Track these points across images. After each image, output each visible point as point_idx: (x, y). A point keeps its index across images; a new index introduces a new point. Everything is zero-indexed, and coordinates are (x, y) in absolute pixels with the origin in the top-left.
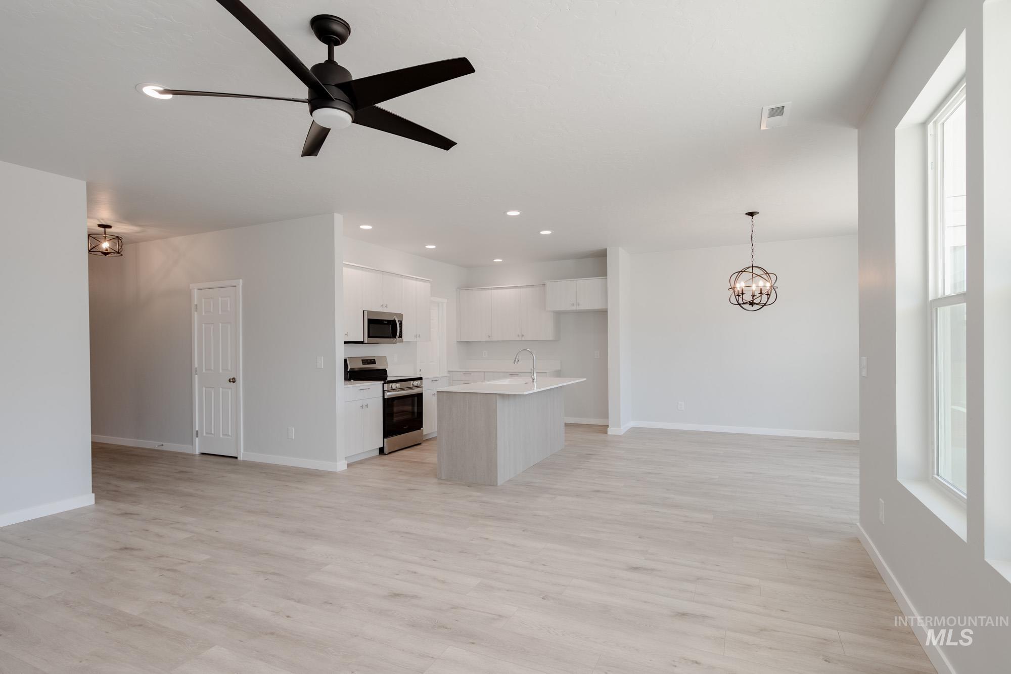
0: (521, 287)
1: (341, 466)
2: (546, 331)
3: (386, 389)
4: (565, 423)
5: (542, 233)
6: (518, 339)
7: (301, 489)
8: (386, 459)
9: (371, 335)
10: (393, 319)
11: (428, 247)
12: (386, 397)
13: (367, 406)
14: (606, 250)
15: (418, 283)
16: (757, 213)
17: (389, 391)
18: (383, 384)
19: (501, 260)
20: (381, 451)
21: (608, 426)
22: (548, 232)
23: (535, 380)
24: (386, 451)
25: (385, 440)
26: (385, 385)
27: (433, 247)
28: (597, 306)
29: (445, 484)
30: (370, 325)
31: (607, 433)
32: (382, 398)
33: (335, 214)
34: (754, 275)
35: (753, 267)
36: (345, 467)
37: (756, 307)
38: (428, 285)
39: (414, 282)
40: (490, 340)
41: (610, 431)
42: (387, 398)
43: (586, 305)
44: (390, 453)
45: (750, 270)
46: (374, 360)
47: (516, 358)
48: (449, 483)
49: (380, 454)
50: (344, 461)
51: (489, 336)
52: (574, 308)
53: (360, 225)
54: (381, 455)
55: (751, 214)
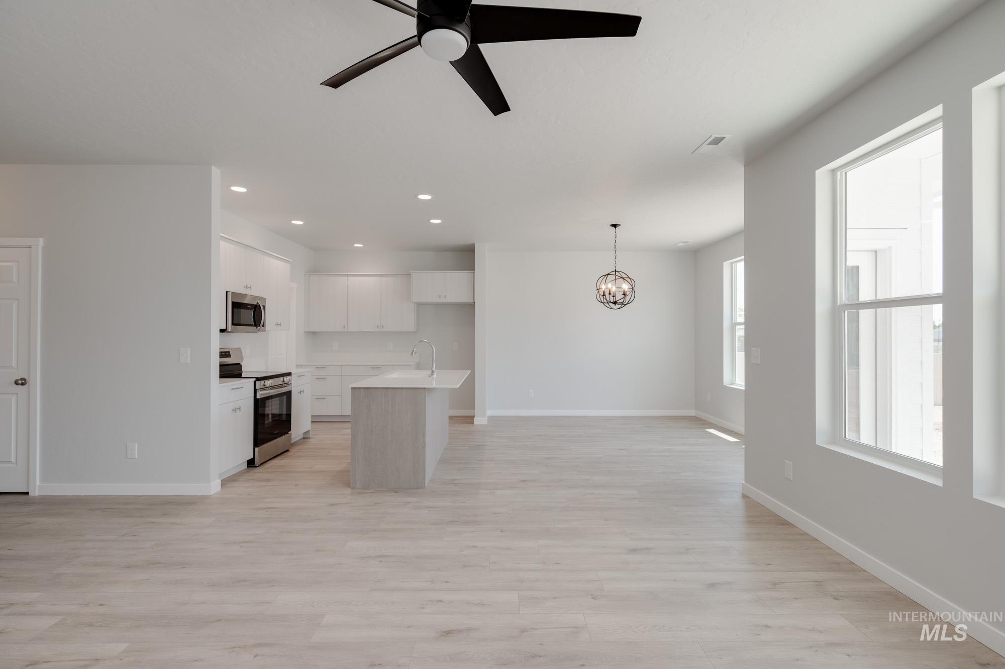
0: (381, 276)
1: (214, 487)
2: (408, 322)
3: (258, 387)
4: (449, 416)
5: (432, 221)
6: (377, 330)
7: (181, 524)
8: (257, 472)
9: (234, 323)
10: (256, 304)
11: (294, 222)
12: (258, 397)
13: (240, 409)
14: (473, 245)
15: (279, 262)
16: (620, 225)
17: (261, 389)
18: (255, 382)
19: (361, 246)
20: (251, 463)
21: (474, 417)
22: (438, 221)
23: (435, 373)
24: (257, 462)
25: (257, 449)
26: (257, 382)
27: (301, 223)
28: (464, 298)
29: (366, 493)
30: (234, 309)
31: (473, 423)
32: (253, 398)
33: (213, 167)
34: (617, 277)
35: (615, 271)
36: (219, 488)
37: (617, 306)
38: (288, 266)
39: (275, 261)
40: (346, 330)
41: (477, 421)
42: (260, 399)
43: (452, 298)
44: (261, 464)
45: (614, 273)
46: (229, 352)
47: (413, 350)
48: (370, 491)
49: (248, 467)
50: (218, 480)
51: (344, 327)
52: (441, 300)
53: (232, 186)
54: (250, 469)
55: (615, 226)
